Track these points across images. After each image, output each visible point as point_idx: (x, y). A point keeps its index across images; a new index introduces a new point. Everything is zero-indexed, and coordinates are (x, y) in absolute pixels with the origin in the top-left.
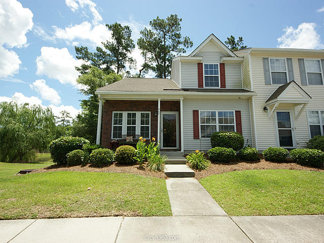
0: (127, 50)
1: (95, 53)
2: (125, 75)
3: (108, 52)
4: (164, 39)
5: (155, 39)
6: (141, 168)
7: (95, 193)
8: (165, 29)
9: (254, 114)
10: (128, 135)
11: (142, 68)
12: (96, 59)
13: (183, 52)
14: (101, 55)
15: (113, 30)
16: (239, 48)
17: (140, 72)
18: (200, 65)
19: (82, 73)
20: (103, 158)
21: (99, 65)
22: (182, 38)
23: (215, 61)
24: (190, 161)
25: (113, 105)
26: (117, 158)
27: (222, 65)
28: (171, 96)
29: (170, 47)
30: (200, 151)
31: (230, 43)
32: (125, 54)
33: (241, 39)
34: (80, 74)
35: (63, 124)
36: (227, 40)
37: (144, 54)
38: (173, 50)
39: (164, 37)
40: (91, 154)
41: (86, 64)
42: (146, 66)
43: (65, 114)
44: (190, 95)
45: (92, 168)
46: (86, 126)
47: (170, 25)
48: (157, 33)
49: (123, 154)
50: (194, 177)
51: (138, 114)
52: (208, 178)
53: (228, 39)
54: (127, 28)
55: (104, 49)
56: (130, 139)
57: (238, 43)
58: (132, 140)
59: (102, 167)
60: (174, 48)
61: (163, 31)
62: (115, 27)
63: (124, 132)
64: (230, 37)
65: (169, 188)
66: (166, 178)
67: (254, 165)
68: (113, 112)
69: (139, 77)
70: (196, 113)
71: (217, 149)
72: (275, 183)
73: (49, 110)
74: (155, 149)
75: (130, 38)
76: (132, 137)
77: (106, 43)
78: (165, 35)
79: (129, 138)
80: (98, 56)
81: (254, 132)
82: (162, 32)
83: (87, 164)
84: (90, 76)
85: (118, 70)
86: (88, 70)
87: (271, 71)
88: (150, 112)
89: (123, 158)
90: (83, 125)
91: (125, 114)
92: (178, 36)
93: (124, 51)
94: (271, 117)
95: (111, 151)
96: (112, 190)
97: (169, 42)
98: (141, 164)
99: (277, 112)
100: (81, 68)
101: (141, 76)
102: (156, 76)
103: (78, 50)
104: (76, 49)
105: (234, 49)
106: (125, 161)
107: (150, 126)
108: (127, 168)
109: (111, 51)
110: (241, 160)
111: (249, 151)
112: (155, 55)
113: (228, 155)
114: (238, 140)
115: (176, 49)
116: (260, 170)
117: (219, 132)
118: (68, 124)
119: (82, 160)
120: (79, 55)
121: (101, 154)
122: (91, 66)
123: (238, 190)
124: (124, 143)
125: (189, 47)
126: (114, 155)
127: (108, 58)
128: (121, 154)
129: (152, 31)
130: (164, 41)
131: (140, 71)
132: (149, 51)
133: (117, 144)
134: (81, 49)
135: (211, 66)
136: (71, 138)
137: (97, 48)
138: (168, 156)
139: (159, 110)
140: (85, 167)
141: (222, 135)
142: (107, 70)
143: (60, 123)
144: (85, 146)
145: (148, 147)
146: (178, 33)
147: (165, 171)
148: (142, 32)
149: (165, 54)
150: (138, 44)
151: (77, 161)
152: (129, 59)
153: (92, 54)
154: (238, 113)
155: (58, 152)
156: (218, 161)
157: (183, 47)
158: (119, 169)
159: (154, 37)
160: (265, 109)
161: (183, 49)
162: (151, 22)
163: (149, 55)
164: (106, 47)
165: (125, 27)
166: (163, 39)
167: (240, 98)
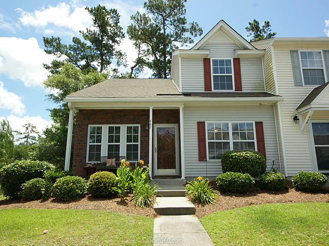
0: (114, 41)
1: (70, 46)
2: (112, 73)
3: (89, 43)
4: (164, 26)
5: (151, 26)
6: (123, 203)
7: (53, 238)
8: (165, 12)
9: (281, 125)
10: (109, 157)
11: (135, 64)
12: (72, 53)
13: (190, 42)
14: (78, 48)
15: (94, 15)
16: (265, 35)
17: (132, 70)
18: (206, 61)
19: (52, 72)
20: (71, 190)
21: (76, 61)
22: (188, 23)
23: (226, 55)
24: (190, 192)
25: (88, 116)
26: (91, 189)
27: (237, 61)
28: (167, 103)
29: (172, 36)
30: (204, 178)
31: (253, 30)
32: (112, 46)
33: (267, 24)
34: (51, 74)
35: (27, 141)
36: (249, 26)
37: (137, 46)
38: (175, 40)
39: (164, 23)
40: (55, 185)
41: (58, 60)
42: (140, 62)
43: (30, 129)
44: (192, 101)
45: (55, 204)
46: (55, 145)
47: (171, 7)
48: (153, 18)
49: (98, 182)
50: (194, 214)
51: (124, 128)
52: (213, 215)
53: (250, 24)
54: (115, 11)
55: (83, 40)
56: (111, 162)
57: (264, 30)
58: (114, 164)
59: (69, 201)
60: (177, 37)
61: (162, 15)
62: (97, 11)
63: (104, 152)
64: (252, 22)
65: (156, 230)
66: (155, 216)
67: (279, 197)
68: (89, 126)
69: (130, 77)
70: (201, 125)
71: (229, 175)
72: (302, 221)
73: (5, 124)
74: (144, 176)
75: (119, 24)
76: (114, 160)
77: (85, 31)
78: (164, 20)
79: (110, 160)
80: (75, 50)
81: (281, 151)
82: (160, 17)
83: (49, 198)
84: (61, 77)
85: (102, 67)
86: (60, 69)
87: (302, 68)
88: (139, 125)
89: (98, 189)
90: (52, 143)
91: (105, 128)
92: (183, 21)
93: (110, 42)
94: (304, 129)
95: (82, 180)
96: (76, 233)
97: (170, 30)
98: (123, 197)
99: (312, 123)
100: (50, 65)
101: (133, 75)
102: (153, 75)
103: (47, 42)
104: (44, 40)
105: (258, 37)
106: (101, 193)
107: (139, 143)
108: (102, 203)
109: (92, 42)
110: (261, 190)
111: (272, 177)
112: (152, 47)
113: (243, 182)
114: (257, 162)
115: (180, 38)
116: (285, 204)
117: (232, 152)
118: (34, 141)
119: (43, 192)
120: (49, 49)
121: (68, 184)
122: (65, 62)
123: (249, 231)
124: (103, 167)
125: (198, 35)
126: (87, 185)
127: (88, 52)
128: (96, 184)
129: (146, 16)
130: (164, 28)
131: (132, 68)
132: (144, 42)
133: (94, 170)
134: (52, 40)
135: (222, 62)
136: (28, 162)
137: (74, 38)
138: (161, 185)
139: (151, 123)
140: (46, 203)
141: (235, 155)
142: (87, 68)
143: (22, 141)
144: (47, 174)
145: (133, 174)
146: (182, 17)
147: (156, 206)
148: (133, 18)
149: (166, 45)
150: (128, 32)
151: (36, 194)
152: (117, 52)
153: (66, 46)
154: (259, 125)
155: (10, 181)
156: (229, 191)
157: (190, 36)
158: (93, 204)
159: (149, 23)
160: (296, 119)
161: (191, 38)
162: (145, 3)
163: (144, 47)
164: (86, 37)
165: (111, 10)
166: (162, 26)
167: (261, 104)
